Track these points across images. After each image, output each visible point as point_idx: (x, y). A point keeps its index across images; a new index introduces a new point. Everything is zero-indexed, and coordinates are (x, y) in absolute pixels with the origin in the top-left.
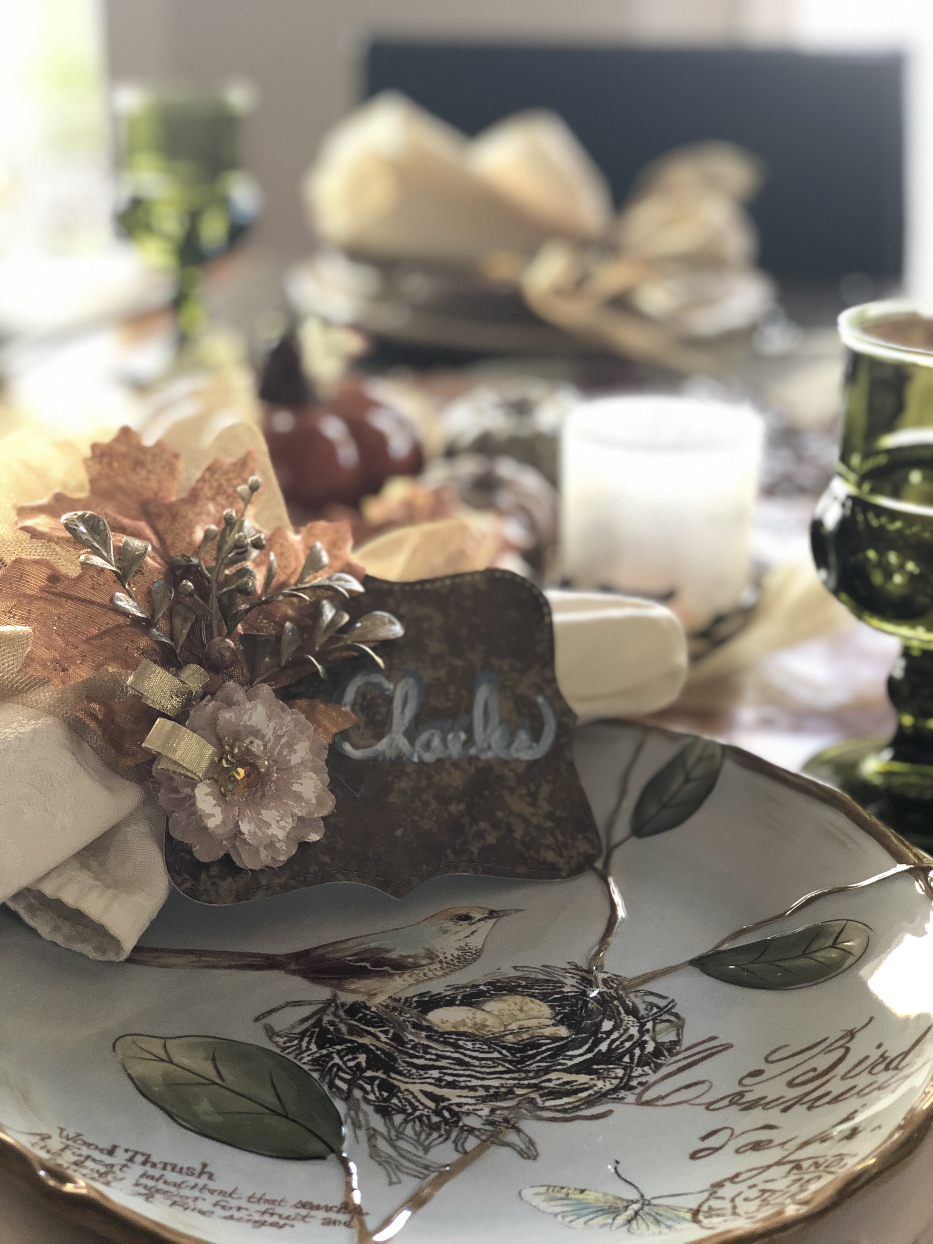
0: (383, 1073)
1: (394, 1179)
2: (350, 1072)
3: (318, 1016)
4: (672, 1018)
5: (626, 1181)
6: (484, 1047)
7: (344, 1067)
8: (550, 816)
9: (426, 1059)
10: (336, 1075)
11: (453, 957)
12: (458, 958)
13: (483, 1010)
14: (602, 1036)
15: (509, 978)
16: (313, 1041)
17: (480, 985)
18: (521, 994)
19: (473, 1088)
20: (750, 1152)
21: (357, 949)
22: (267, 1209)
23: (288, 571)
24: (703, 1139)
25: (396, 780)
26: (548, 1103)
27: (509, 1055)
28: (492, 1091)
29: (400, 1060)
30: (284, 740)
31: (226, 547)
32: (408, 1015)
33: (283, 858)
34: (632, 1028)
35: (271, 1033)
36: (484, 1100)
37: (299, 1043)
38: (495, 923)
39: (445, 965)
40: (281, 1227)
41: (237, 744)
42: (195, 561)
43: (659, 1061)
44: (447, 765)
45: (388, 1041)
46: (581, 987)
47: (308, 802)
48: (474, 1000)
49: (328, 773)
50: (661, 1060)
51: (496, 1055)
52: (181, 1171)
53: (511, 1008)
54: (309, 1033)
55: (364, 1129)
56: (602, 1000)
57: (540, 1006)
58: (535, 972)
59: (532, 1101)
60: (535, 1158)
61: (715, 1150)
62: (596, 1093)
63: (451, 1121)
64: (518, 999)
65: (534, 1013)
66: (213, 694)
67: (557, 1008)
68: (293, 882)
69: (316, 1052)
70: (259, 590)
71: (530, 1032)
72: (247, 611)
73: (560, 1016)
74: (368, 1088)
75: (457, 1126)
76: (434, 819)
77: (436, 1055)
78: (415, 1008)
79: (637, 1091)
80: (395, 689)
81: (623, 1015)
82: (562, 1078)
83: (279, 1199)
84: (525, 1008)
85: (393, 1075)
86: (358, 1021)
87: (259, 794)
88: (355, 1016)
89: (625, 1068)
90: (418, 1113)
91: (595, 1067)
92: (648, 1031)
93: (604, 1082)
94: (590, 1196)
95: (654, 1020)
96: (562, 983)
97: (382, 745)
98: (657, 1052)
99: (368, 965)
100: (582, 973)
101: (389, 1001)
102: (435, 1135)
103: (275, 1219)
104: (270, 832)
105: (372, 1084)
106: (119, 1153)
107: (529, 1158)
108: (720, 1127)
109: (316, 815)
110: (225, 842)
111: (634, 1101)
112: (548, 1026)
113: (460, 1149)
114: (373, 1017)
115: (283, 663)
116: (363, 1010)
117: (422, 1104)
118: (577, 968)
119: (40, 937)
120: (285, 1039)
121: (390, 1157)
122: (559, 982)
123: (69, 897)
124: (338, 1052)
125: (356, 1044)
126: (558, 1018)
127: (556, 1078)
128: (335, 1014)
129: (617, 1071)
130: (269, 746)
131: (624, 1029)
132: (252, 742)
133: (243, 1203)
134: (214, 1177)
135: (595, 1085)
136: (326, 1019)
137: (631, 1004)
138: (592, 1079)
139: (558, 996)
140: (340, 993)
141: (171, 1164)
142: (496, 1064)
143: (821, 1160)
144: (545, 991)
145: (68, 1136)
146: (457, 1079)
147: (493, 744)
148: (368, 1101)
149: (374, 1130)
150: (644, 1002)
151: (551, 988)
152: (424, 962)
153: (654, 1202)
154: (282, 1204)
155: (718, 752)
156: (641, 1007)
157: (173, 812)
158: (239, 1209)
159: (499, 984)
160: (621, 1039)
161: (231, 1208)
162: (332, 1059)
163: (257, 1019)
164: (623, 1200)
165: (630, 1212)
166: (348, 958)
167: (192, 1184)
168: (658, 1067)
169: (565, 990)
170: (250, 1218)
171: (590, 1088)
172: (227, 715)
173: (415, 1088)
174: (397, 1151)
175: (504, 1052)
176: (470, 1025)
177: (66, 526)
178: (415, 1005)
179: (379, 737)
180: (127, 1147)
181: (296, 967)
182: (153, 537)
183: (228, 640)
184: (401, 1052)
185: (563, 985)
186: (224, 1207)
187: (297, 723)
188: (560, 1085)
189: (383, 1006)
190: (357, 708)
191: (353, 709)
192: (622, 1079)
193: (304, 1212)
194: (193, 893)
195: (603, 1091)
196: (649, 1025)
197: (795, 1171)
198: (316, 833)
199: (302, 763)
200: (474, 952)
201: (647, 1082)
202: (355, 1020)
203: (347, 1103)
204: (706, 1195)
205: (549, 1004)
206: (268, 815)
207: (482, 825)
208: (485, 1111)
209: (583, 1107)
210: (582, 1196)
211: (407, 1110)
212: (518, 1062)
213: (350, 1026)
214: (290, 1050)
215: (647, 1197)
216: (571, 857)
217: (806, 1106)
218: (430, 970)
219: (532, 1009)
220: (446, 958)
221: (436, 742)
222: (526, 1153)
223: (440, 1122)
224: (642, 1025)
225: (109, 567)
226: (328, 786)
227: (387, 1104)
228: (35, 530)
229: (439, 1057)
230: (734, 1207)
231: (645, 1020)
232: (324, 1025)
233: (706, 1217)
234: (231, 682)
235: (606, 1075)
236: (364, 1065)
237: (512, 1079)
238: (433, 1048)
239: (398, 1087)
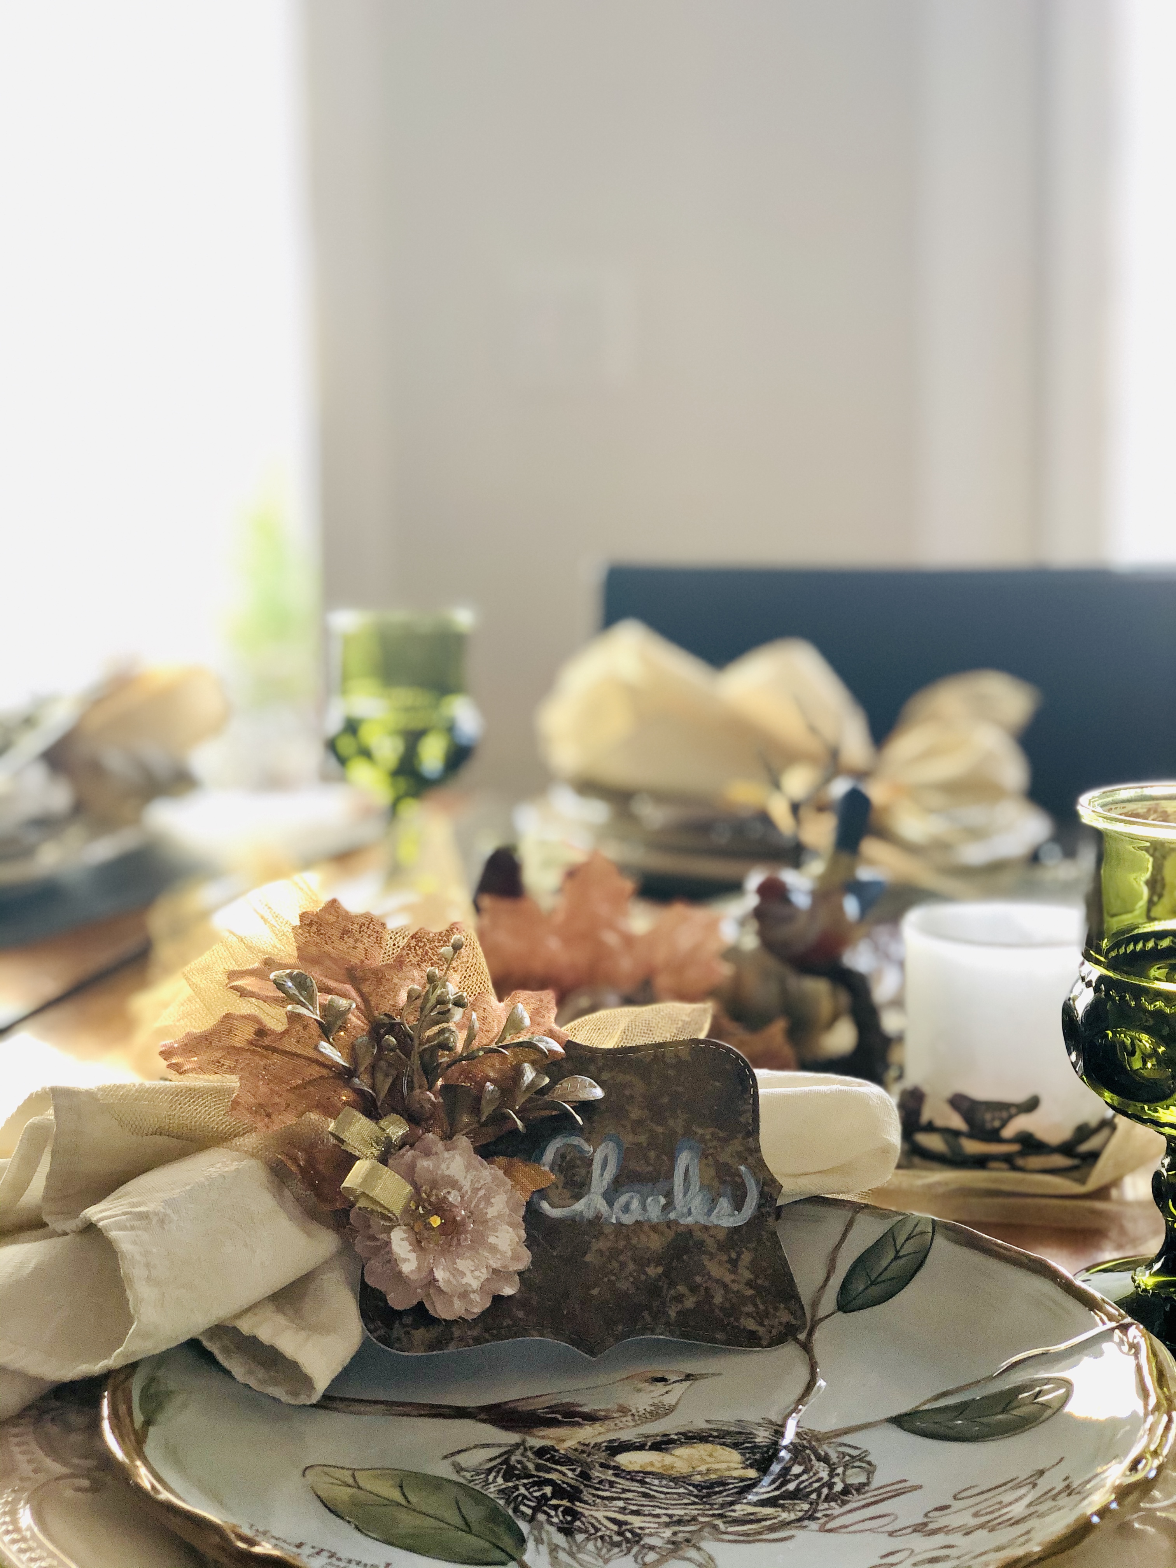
0: (569, 1501)
2: (535, 1500)
3: (506, 1456)
4: (864, 1465)
6: (671, 1484)
7: (529, 1496)
8: (749, 1284)
9: (611, 1492)
10: (522, 1502)
11: (646, 1411)
12: (651, 1412)
13: (672, 1454)
14: (791, 1478)
15: (701, 1429)
16: (500, 1475)
17: (671, 1435)
18: (712, 1442)
19: (658, 1516)
21: (548, 1404)
23: (492, 1035)
24: (883, 1557)
25: (594, 1240)
26: (730, 1529)
27: (695, 1490)
28: (675, 1519)
29: (585, 1492)
30: (481, 1193)
31: (429, 1005)
33: (477, 1310)
34: (822, 1472)
35: (459, 1469)
36: (667, 1525)
37: (486, 1477)
38: (691, 1384)
39: (637, 1418)
41: (434, 1192)
42: (398, 1019)
43: (845, 1498)
44: (646, 1227)
45: (575, 1477)
46: (774, 1438)
47: (503, 1254)
48: (663, 1446)
49: (525, 1230)
50: (849, 1497)
51: (682, 1490)
52: (365, 1566)
53: (701, 1454)
54: (496, 1469)
55: (546, 1544)
56: (796, 1450)
57: (731, 1452)
58: (728, 1425)
59: (715, 1527)
61: (893, 1565)
62: (779, 1522)
63: (632, 1540)
64: (709, 1447)
65: (724, 1458)
66: (412, 1146)
67: (748, 1455)
68: (487, 1336)
69: (501, 1485)
70: (459, 1047)
71: (718, 1473)
72: (449, 1066)
73: (750, 1461)
74: (553, 1513)
75: (638, 1545)
76: (632, 1279)
77: (622, 1489)
78: (604, 1451)
79: (822, 1521)
80: (594, 1152)
81: (814, 1461)
82: (747, 1510)
84: (715, 1454)
85: (577, 1504)
86: (547, 1460)
87: (455, 1242)
88: (543, 1457)
89: (811, 1504)
90: (599, 1534)
91: (781, 1502)
92: (838, 1475)
93: (789, 1513)
95: (846, 1467)
96: (755, 1435)
97: (579, 1206)
98: (846, 1491)
99: (559, 1416)
100: (776, 1427)
102: (616, 1550)
104: (464, 1281)
105: (556, 1510)
106: (305, 1549)
108: (900, 1549)
109: (511, 1269)
110: (419, 1290)
111: (817, 1529)
112: (737, 1469)
113: (640, 1560)
114: (560, 1458)
115: (483, 1119)
116: (551, 1452)
117: (605, 1527)
118: (771, 1423)
119: (233, 1378)
120: (472, 1473)
122: (751, 1433)
123: (265, 1334)
124: (525, 1485)
125: (542, 1479)
126: (748, 1463)
127: (740, 1510)
128: (523, 1455)
129: (803, 1505)
130: (466, 1198)
131: (814, 1473)
132: (449, 1193)
135: (779, 1516)
137: (823, 1453)
138: (777, 1512)
139: (750, 1445)
141: (356, 1560)
142: (681, 1498)
144: (737, 1441)
145: (257, 1531)
146: (641, 1508)
147: (693, 1210)
148: (552, 1524)
149: (556, 1545)
150: (838, 1452)
151: (743, 1438)
152: (615, 1415)
155: (930, 1230)
156: (834, 1457)
157: (370, 1259)
159: (690, 1434)
160: (811, 1481)
162: (518, 1489)
163: (446, 1457)
166: (540, 1411)
168: (844, 1503)
169: (756, 1440)
171: (775, 1518)
172: (424, 1164)
173: (600, 1515)
174: (577, 1562)
175: (691, 1488)
176: (658, 1466)
177: (275, 982)
178: (604, 1449)
179: (577, 1197)
180: (313, 1544)
181: (487, 1417)
182: (359, 1000)
183: (428, 1093)
184: (586, 1486)
185: (755, 1436)
187: (495, 1178)
188: (744, 1515)
190: (556, 1168)
191: (552, 1169)
192: (807, 1511)
194: (384, 1340)
195: (787, 1521)
196: (840, 1470)
198: (511, 1287)
199: (499, 1216)
200: (667, 1408)
201: (832, 1514)
202: (544, 1460)
203: (530, 1524)
205: (740, 1451)
206: (462, 1264)
207: (681, 1289)
208: (668, 1533)
209: (764, 1532)
211: (590, 1531)
212: (704, 1497)
213: (537, 1465)
214: (477, 1482)
216: (773, 1327)
217: (988, 1529)
218: (621, 1422)
219: (721, 1455)
220: (638, 1412)
221: (635, 1204)
223: (622, 1541)
224: (833, 1470)
225: (314, 1017)
226: (524, 1242)
227: (570, 1526)
228: (245, 989)
229: (624, 1491)
231: (836, 1466)
232: (512, 1463)
234: (431, 1134)
235: (791, 1509)
236: (549, 1495)
237: (696, 1509)
238: (620, 1484)
239: (581, 1513)
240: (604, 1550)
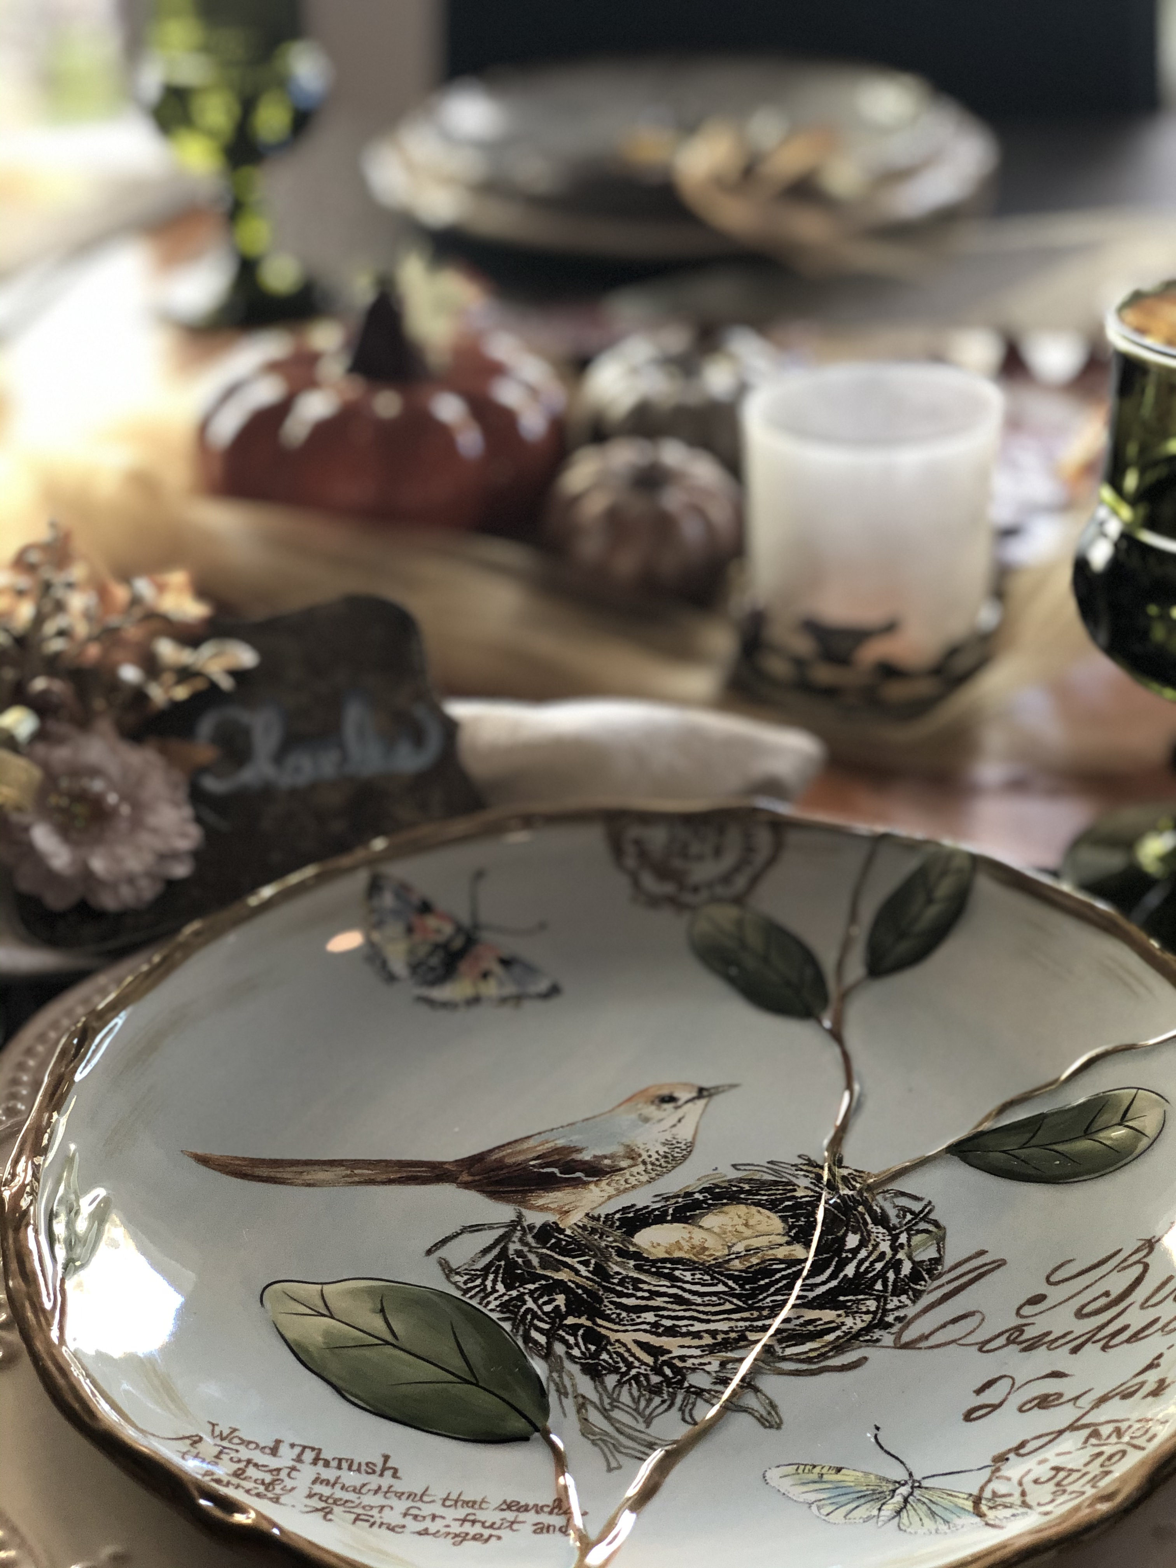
0: (587, 1319)
1: (614, 1464)
2: (546, 1319)
3: (502, 1244)
4: (931, 1228)
5: (889, 1453)
6: (706, 1277)
7: (539, 1313)
9: (638, 1298)
10: (532, 1324)
11: (659, 1155)
12: (665, 1156)
13: (701, 1227)
14: (847, 1256)
15: (730, 1181)
16: (499, 1279)
17: (694, 1193)
18: (745, 1202)
19: (697, 1335)
20: (1036, 1409)
21: (541, 1149)
22: (468, 1515)
24: (979, 1392)
26: (789, 1351)
27: (737, 1287)
28: (720, 1337)
29: (606, 1300)
32: (610, 1239)
34: (882, 1242)
35: (448, 1271)
36: (711, 1349)
37: (483, 1283)
38: (706, 1105)
39: (650, 1167)
40: (487, 1540)
43: (918, 1287)
45: (590, 1275)
46: (817, 1189)
48: (688, 1214)
50: (921, 1285)
52: (359, 1470)
53: (734, 1223)
54: (493, 1269)
55: (570, 1397)
56: (844, 1206)
57: (768, 1217)
58: (758, 1171)
59: (769, 1349)
60: (779, 1426)
61: (995, 1407)
62: (846, 1334)
63: (673, 1380)
64: (742, 1209)
65: (763, 1228)
67: (790, 1220)
69: (504, 1294)
71: (759, 1255)
73: (794, 1231)
74: (571, 1340)
75: (681, 1388)
77: (649, 1291)
78: (618, 1228)
79: (895, 1330)
81: (870, 1226)
82: (803, 1316)
83: (479, 1499)
84: (751, 1222)
85: (599, 1321)
86: (551, 1249)
88: (548, 1243)
89: (877, 1299)
90: (633, 1372)
91: (842, 1298)
92: (902, 1246)
93: (855, 1319)
94: (848, 1477)
95: (908, 1230)
96: (794, 1185)
98: (916, 1276)
99: (556, 1170)
100: (817, 1170)
101: (585, 1220)
102: (657, 1400)
103: (477, 1529)
105: (575, 1336)
106: (284, 1449)
107: (771, 1427)
108: (996, 1376)
111: (892, 1344)
112: (781, 1245)
113: (688, 1418)
114: (568, 1243)
116: (556, 1234)
117: (638, 1359)
118: (810, 1162)
120: (466, 1277)
121: (607, 1434)
122: (789, 1183)
125: (551, 1281)
126: (792, 1234)
127: (796, 1317)
128: (522, 1241)
129: (868, 1303)
131: (873, 1245)
133: (438, 1509)
134: (399, 1475)
135: (843, 1324)
136: (513, 1247)
137: (879, 1211)
138: (839, 1316)
139: (791, 1203)
140: (525, 1212)
141: (347, 1460)
142: (722, 1301)
143: (1124, 1426)
144: (773, 1197)
145: (221, 1433)
146: (677, 1323)
148: (572, 1358)
149: (584, 1397)
150: (895, 1206)
151: (781, 1192)
152: (624, 1164)
153: (925, 1483)
154: (484, 1506)
155: (967, 864)
156: (892, 1213)
158: (434, 1517)
159: (717, 1190)
160: (871, 1259)
161: (424, 1518)
162: (525, 1302)
163: (429, 1252)
164: (888, 1481)
165: (898, 1499)
166: (532, 1163)
167: (374, 1487)
168: (917, 1295)
169: (798, 1194)
170: (448, 1530)
171: (838, 1327)
173: (627, 1338)
174: (612, 1425)
175: (730, 1283)
176: (686, 1248)
178: (618, 1224)
180: (292, 1442)
181: (470, 1178)
184: (607, 1289)
185: (794, 1187)
186: (415, 1517)
188: (801, 1325)
189: (579, 1227)
192: (875, 1313)
193: (510, 1516)
195: (854, 1331)
196: (903, 1238)
197: (1093, 1441)
200: (684, 1147)
201: (905, 1316)
202: (548, 1249)
203: (547, 1362)
204: (987, 1473)
205: (780, 1214)
208: (715, 1366)
209: (830, 1354)
210: (839, 1477)
211: (620, 1368)
212: (749, 1297)
213: (541, 1257)
214: (473, 1292)
215: (917, 1477)
217: (1099, 1345)
218: (632, 1175)
219: (759, 1223)
220: (650, 1156)
222: (767, 1420)
223: (662, 1382)
224: (895, 1238)
227: (596, 1361)
229: (654, 1294)
230: (1023, 1494)
231: (897, 1231)
232: (511, 1257)
233: (991, 1508)
235: (855, 1310)
236: (563, 1309)
237: (743, 1319)
238: (645, 1282)
239: (607, 1338)
240: (643, 1403)
